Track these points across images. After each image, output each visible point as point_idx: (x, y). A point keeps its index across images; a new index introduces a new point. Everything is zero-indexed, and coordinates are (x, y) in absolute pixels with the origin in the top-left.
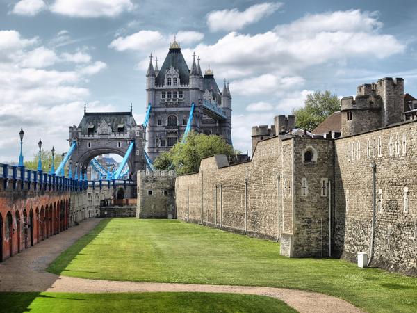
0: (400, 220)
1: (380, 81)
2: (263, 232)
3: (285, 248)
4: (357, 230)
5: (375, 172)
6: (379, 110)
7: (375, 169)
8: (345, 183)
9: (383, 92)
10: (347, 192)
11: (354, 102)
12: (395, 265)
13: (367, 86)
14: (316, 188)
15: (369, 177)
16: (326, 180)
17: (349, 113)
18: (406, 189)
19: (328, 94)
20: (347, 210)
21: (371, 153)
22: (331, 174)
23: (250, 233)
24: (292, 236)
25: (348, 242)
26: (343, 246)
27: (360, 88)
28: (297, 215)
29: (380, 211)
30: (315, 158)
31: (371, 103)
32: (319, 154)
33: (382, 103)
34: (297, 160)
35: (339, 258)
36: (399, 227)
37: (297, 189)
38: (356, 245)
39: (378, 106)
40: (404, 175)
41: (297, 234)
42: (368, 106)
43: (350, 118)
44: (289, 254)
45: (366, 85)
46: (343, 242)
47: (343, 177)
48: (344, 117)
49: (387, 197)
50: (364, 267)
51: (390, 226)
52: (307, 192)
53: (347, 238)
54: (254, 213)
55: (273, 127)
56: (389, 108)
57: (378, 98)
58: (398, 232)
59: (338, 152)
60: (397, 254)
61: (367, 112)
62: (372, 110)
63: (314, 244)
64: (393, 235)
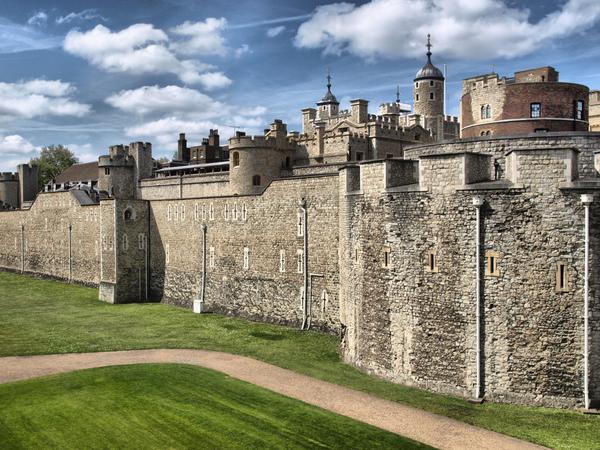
0: (238, 274)
1: (133, 144)
2: (47, 273)
3: (108, 295)
4: (181, 279)
5: (205, 232)
6: (131, 168)
7: (205, 230)
8: (163, 238)
9: (136, 153)
10: (167, 247)
11: (111, 160)
12: (234, 311)
13: (120, 147)
14: (135, 242)
15: (197, 235)
16: (143, 235)
17: (107, 169)
18: (246, 250)
19: (61, 147)
20: (167, 262)
21: (200, 216)
22: (147, 230)
23: (28, 273)
24: (115, 285)
25: (170, 289)
26: (163, 292)
27: (112, 148)
28: (119, 266)
29: (211, 265)
30: (134, 216)
31: (126, 161)
32: (137, 213)
33: (134, 162)
34: (119, 218)
35: (159, 301)
36: (237, 279)
37: (119, 244)
38: (181, 291)
39: (131, 164)
40: (243, 238)
41: (119, 283)
42: (123, 164)
43: (107, 172)
44: (112, 300)
45: (118, 146)
46: (162, 288)
47: (161, 233)
48: (102, 172)
49: (221, 254)
50: (202, 312)
51: (225, 278)
52: (127, 246)
53: (167, 284)
54: (34, 256)
55: (17, 174)
56: (140, 167)
57: (131, 157)
58: (236, 284)
59: (155, 212)
60: (235, 302)
61: (122, 169)
62: (126, 167)
63: (133, 291)
64: (229, 286)
